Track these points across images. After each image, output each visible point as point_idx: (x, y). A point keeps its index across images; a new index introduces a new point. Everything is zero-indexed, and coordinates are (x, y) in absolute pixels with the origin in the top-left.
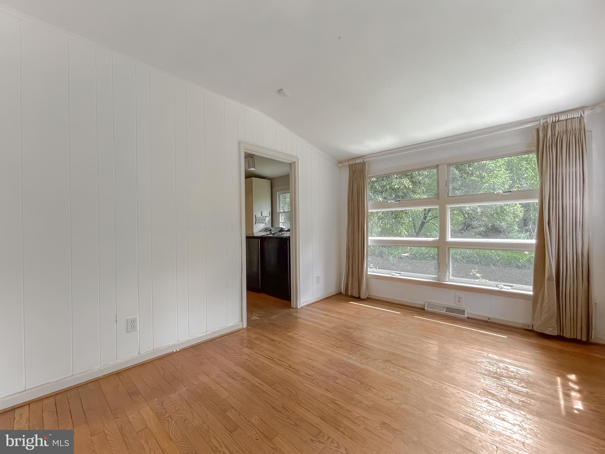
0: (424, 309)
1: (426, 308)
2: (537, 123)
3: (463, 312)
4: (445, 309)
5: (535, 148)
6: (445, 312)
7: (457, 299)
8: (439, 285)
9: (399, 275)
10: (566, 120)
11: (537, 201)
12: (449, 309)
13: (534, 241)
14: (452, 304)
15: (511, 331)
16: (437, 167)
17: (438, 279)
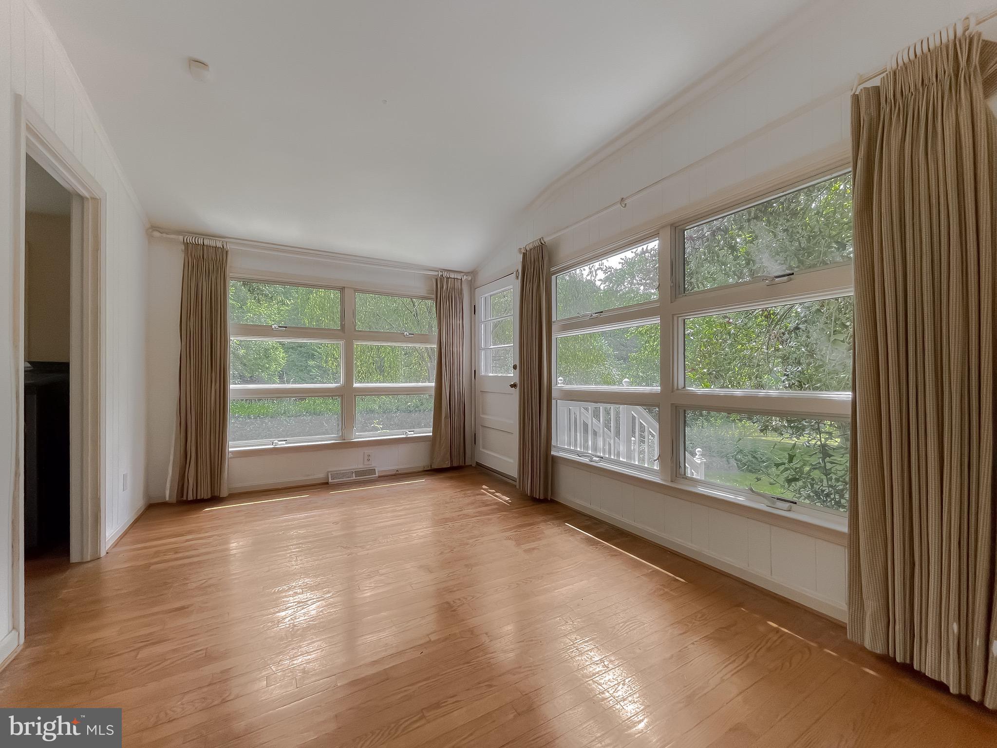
0: (327, 483)
1: (330, 481)
2: (436, 273)
3: (373, 471)
4: (354, 474)
5: (434, 296)
6: (354, 478)
7: (366, 458)
8: (345, 445)
9: (284, 442)
10: (454, 278)
11: (435, 346)
12: (358, 473)
13: (433, 384)
14: (360, 466)
15: (409, 477)
16: (342, 289)
17: (342, 437)
